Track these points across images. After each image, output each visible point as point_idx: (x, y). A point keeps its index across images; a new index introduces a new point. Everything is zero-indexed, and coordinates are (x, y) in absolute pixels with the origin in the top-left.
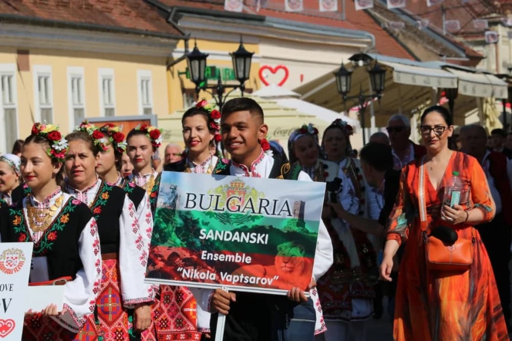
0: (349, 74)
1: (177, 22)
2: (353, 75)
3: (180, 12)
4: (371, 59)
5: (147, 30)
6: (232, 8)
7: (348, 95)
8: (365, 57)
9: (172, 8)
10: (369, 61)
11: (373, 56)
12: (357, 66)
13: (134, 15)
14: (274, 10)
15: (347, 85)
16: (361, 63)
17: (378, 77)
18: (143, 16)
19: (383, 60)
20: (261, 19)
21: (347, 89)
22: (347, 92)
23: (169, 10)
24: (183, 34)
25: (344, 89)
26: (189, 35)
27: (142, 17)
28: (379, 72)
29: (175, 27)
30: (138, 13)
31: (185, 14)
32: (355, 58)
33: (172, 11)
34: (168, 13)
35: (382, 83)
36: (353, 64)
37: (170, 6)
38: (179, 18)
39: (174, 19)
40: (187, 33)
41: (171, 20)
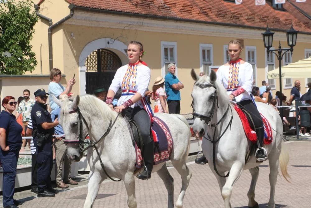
5: (308, 32)
27: (308, 27)
30: (306, 26)
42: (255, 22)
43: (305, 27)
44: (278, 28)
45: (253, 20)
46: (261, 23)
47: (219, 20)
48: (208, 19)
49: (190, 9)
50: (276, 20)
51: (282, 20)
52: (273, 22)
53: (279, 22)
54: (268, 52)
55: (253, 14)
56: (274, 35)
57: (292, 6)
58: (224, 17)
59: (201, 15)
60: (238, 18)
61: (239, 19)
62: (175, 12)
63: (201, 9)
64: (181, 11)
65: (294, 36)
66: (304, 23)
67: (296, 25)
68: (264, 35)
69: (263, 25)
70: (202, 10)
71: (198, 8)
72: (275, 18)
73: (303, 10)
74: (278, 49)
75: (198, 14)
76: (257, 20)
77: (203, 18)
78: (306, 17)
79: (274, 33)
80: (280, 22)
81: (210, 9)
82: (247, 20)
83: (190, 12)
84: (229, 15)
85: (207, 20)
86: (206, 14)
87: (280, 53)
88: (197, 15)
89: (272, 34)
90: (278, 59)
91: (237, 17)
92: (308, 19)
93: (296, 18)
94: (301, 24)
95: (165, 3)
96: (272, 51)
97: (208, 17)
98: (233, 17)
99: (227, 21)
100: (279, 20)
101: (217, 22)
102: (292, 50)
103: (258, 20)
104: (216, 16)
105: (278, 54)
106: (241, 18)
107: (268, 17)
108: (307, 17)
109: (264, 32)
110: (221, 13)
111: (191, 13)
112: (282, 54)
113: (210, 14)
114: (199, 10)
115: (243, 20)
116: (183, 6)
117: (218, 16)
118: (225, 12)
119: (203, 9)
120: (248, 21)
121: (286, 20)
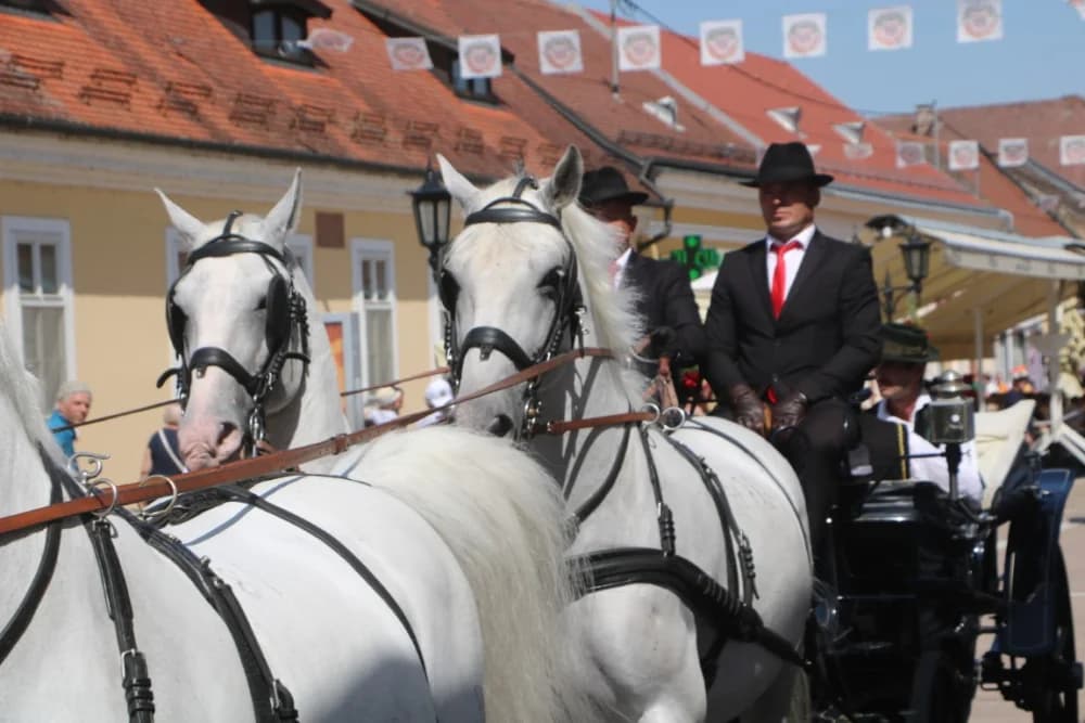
1: (653, 180)
3: (657, 166)
4: (905, 225)
8: (894, 222)
9: (646, 159)
10: (901, 228)
11: (908, 219)
12: (880, 238)
14: (848, 174)
16: (887, 232)
17: (916, 256)
19: (927, 227)
23: (642, 163)
24: (661, 199)
26: (673, 201)
28: (918, 247)
29: (649, 188)
31: (667, 169)
32: (877, 224)
33: (645, 164)
34: (640, 167)
35: (923, 265)
36: (875, 233)
37: (644, 156)
38: (657, 174)
39: (648, 176)
40: (668, 197)
41: (643, 177)
42: (385, 146)
44: (476, 171)
45: (380, 136)
46: (408, 149)
47: (243, 135)
48: (199, 129)
49: (123, 87)
50: (467, 142)
51: (490, 140)
52: (456, 149)
53: (479, 149)
55: (380, 114)
57: (526, 87)
58: (262, 122)
59: (170, 113)
60: (319, 127)
61: (322, 131)
62: (58, 100)
63: (168, 90)
64: (86, 94)
67: (543, 163)
68: (418, 198)
69: (417, 158)
70: (172, 93)
71: (154, 84)
72: (463, 132)
73: (570, 103)
75: (159, 107)
76: (394, 137)
77: (178, 125)
78: (578, 133)
80: (482, 147)
81: (207, 92)
82: (354, 136)
83: (122, 100)
84: (282, 117)
85: (198, 133)
86: (190, 110)
88: (151, 111)
89: (447, 197)
91: (316, 123)
92: (586, 138)
93: (542, 134)
95: (16, 59)
97: (199, 120)
98: (297, 124)
99: (275, 140)
100: (479, 138)
101: (236, 142)
103: (400, 139)
104: (232, 118)
106: (328, 128)
107: (435, 128)
108: (583, 130)
110: (252, 108)
111: (126, 106)
113: (206, 109)
114: (162, 92)
115: (341, 137)
116: (94, 73)
117: (241, 119)
118: (269, 103)
119: (178, 91)
120: (358, 142)
121: (506, 141)
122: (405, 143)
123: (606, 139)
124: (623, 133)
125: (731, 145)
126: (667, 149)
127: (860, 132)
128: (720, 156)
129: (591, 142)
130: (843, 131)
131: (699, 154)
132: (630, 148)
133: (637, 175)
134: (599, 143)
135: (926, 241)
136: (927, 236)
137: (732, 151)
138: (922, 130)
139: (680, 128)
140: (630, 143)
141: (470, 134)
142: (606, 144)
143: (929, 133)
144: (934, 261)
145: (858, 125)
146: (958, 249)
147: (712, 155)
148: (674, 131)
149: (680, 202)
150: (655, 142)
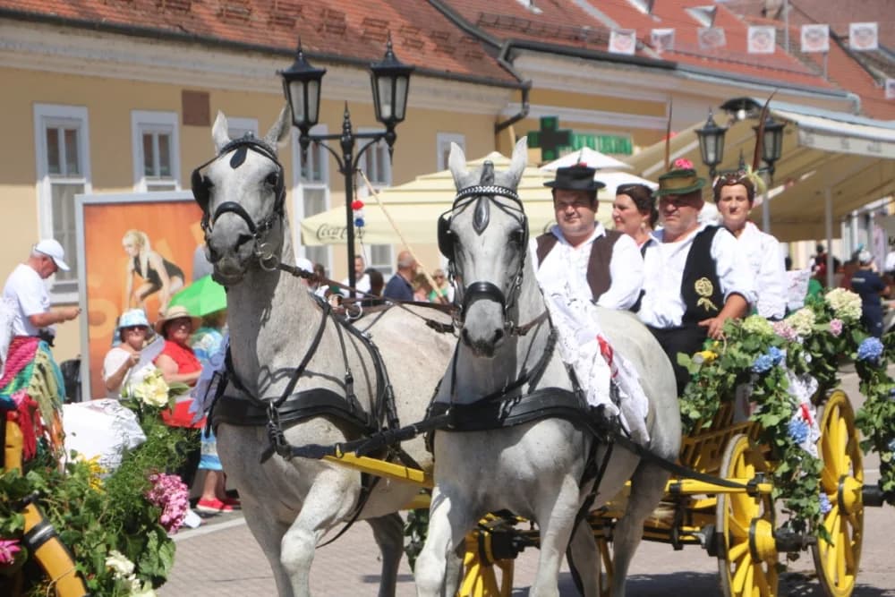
0: (720, 133)
1: (511, 62)
2: (727, 135)
3: (516, 47)
4: (759, 108)
5: (448, 71)
6: (620, 48)
7: (718, 168)
8: (748, 104)
9: (504, 41)
10: (755, 110)
11: (761, 101)
12: (736, 119)
13: (433, 48)
14: (699, 57)
15: (716, 151)
16: (742, 114)
17: (769, 138)
18: (450, 51)
19: (779, 109)
20: (668, 67)
21: (716, 157)
22: (717, 162)
23: (500, 45)
24: (519, 80)
25: (711, 157)
26: (530, 82)
27: (446, 52)
28: (774, 129)
29: (508, 71)
30: (438, 46)
31: (524, 51)
32: (732, 106)
33: (504, 46)
34: (499, 49)
35: (777, 146)
36: (731, 116)
37: (502, 38)
38: (515, 57)
39: (506, 58)
40: (526, 78)
41: (501, 59)
42: (250, 26)
43: (436, 50)
44: (339, 52)
45: (244, 16)
46: (273, 30)
47: (111, 13)
48: (66, 6)
50: (329, 21)
51: (353, 20)
52: (319, 30)
53: (342, 30)
54: (304, 142)
56: (324, 79)
58: (129, 1)
61: (189, 10)
65: (400, 85)
66: (432, 36)
67: (404, 44)
68: (289, 78)
69: (282, 38)
72: (326, 13)
74: (340, 131)
76: (259, 17)
78: (440, 15)
79: (324, 72)
80: (345, 28)
82: (219, 15)
87: (348, 147)
89: (317, 77)
90: (342, 170)
92: (445, 20)
93: (402, 15)
94: (424, 39)
96: (317, 140)
98: (164, 3)
99: (141, 18)
100: (343, 19)
101: (104, 20)
102: (391, 139)
103: (264, 18)
105: (340, 153)
106: (194, 8)
107: (299, 9)
108: (443, 13)
109: (286, 65)
112: (356, 150)
115: (206, 15)
120: (224, 22)
121: (367, 22)
122: (269, 23)
123: (466, 21)
124: (482, 15)
125: (586, 28)
126: (524, 31)
127: (712, 15)
128: (577, 39)
129: (451, 25)
130: (696, 14)
131: (556, 36)
132: (488, 30)
133: (495, 57)
134: (458, 25)
135: (778, 123)
136: (781, 119)
137: (587, 33)
138: (770, 14)
139: (537, 10)
140: (488, 25)
141: (333, 15)
142: (466, 27)
143: (778, 16)
144: (787, 142)
145: (710, 8)
146: (811, 130)
147: (569, 38)
148: (531, 13)
149: (537, 83)
150: (513, 24)
